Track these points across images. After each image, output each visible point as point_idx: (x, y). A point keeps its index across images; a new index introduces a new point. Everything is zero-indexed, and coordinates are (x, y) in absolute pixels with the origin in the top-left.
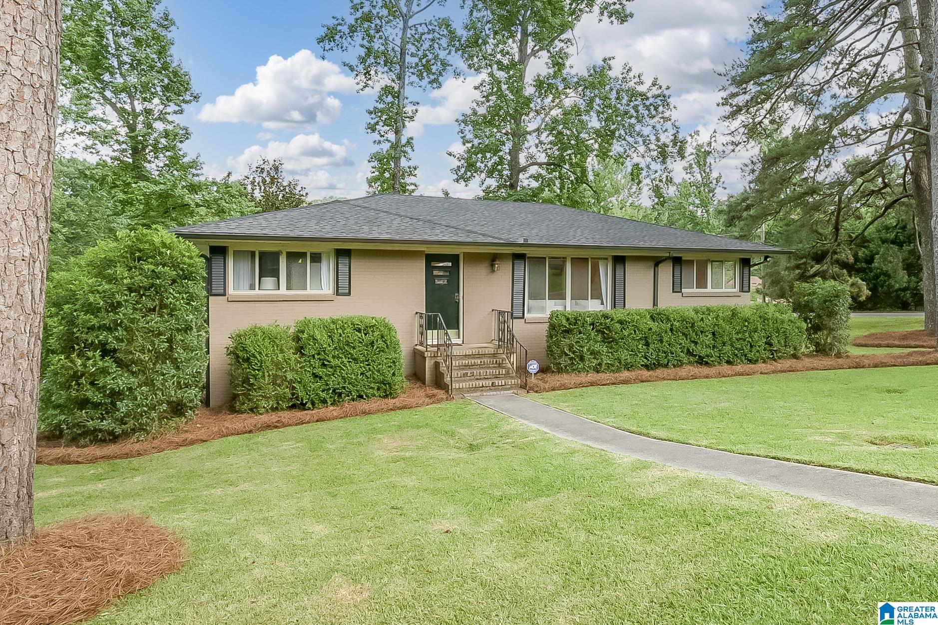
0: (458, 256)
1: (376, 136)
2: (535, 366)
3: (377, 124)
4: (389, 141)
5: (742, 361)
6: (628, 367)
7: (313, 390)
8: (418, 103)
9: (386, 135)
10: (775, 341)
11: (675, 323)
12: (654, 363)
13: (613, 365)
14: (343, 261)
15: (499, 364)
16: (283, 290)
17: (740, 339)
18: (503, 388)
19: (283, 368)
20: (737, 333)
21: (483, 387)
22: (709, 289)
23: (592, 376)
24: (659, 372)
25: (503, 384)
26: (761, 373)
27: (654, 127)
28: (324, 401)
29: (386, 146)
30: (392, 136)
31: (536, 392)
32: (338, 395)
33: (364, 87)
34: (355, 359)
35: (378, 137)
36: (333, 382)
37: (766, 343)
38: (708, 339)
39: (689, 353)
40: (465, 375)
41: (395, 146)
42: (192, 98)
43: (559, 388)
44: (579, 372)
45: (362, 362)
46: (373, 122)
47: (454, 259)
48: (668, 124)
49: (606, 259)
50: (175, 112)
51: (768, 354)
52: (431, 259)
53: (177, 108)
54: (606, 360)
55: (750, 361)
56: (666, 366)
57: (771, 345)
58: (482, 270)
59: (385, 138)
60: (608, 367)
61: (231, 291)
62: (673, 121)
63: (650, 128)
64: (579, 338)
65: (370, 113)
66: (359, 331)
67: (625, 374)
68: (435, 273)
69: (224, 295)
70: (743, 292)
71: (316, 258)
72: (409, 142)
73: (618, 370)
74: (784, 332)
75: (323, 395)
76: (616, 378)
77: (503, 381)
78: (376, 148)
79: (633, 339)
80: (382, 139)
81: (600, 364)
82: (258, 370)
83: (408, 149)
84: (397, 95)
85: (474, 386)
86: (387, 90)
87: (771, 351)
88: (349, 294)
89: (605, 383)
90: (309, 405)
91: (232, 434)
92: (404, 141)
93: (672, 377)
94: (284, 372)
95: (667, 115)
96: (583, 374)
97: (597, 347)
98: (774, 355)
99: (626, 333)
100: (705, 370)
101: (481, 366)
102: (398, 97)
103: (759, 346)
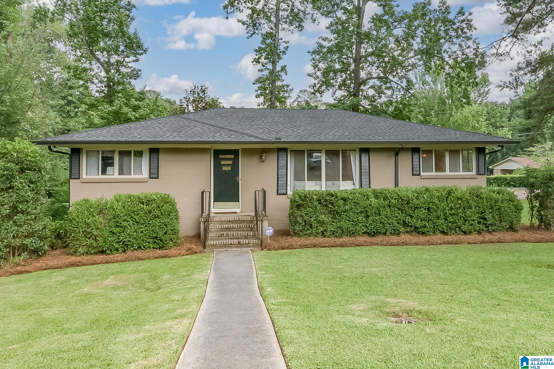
0: (238, 150)
1: (259, 66)
2: (271, 231)
3: (259, 58)
4: (268, 69)
5: (456, 232)
6: (352, 234)
7: (110, 242)
9: (266, 66)
10: (489, 216)
11: (392, 201)
12: (374, 232)
13: (337, 232)
14: (154, 156)
15: (252, 228)
16: (116, 176)
17: (454, 214)
18: (247, 245)
19: (91, 227)
20: (451, 209)
21: (231, 244)
22: (448, 173)
23: (320, 240)
24: (379, 238)
25: (247, 243)
26: (469, 243)
27: (460, 45)
28: (117, 250)
29: (266, 73)
30: (270, 66)
31: (269, 250)
32: (126, 247)
33: (252, 34)
34: (137, 222)
35: (261, 67)
37: (480, 218)
38: (422, 213)
39: (405, 224)
40: (222, 235)
41: (272, 72)
42: (143, 52)
43: (288, 248)
44: (309, 236)
45: (142, 224)
46: (257, 57)
47: (235, 152)
48: (470, 43)
49: (355, 150)
50: (134, 61)
51: (482, 227)
52: (217, 153)
53: (135, 59)
54: (330, 228)
55: (465, 233)
56: (385, 234)
57: (485, 219)
58: (254, 161)
59: (265, 67)
60: (333, 233)
61: (84, 175)
62: (473, 39)
63: (457, 46)
65: (256, 51)
66: (143, 204)
67: (345, 239)
68: (223, 162)
69: (79, 178)
70: (479, 175)
71: (139, 154)
72: (283, 68)
73: (340, 236)
74: (499, 209)
75: (116, 245)
76: (335, 242)
77: (247, 241)
78: (260, 74)
79: (354, 212)
81: (326, 231)
82: (77, 228)
83: (283, 74)
84: (274, 38)
85: (225, 243)
86: (267, 35)
87: (485, 224)
88: (158, 178)
89: (324, 245)
90: (108, 252)
91: (49, 268)
92: (278, 68)
93: (385, 243)
94: (92, 229)
95: (468, 34)
96: (311, 238)
97: (323, 217)
98: (488, 228)
99: (347, 207)
100: (422, 239)
101: (238, 229)
103: (473, 220)
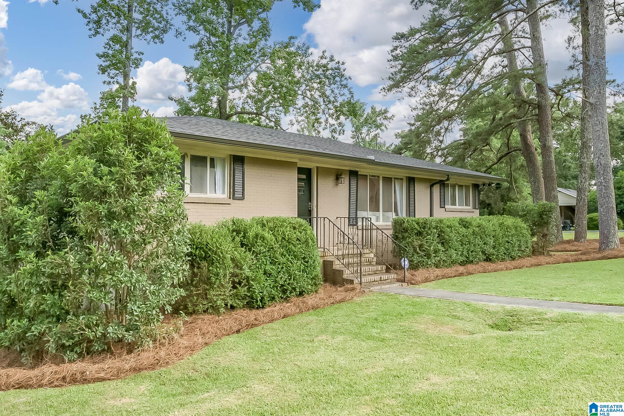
0: (311, 169)
1: (105, 77)
2: (407, 263)
4: (118, 83)
8: (143, 54)
9: (115, 78)
18: (386, 281)
22: (457, 206)
25: (387, 278)
29: (115, 87)
30: (120, 79)
31: (414, 284)
33: (96, 33)
35: (108, 79)
36: (282, 279)
41: (123, 87)
46: (104, 64)
49: (402, 179)
58: (330, 183)
59: (115, 80)
64: (427, 240)
65: (101, 56)
70: (475, 209)
78: (106, 88)
80: (112, 80)
84: (126, 45)
85: (369, 281)
86: (115, 39)
88: (243, 198)
92: (130, 84)
102: (126, 46)
